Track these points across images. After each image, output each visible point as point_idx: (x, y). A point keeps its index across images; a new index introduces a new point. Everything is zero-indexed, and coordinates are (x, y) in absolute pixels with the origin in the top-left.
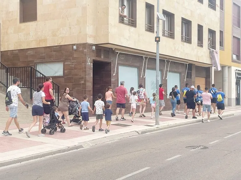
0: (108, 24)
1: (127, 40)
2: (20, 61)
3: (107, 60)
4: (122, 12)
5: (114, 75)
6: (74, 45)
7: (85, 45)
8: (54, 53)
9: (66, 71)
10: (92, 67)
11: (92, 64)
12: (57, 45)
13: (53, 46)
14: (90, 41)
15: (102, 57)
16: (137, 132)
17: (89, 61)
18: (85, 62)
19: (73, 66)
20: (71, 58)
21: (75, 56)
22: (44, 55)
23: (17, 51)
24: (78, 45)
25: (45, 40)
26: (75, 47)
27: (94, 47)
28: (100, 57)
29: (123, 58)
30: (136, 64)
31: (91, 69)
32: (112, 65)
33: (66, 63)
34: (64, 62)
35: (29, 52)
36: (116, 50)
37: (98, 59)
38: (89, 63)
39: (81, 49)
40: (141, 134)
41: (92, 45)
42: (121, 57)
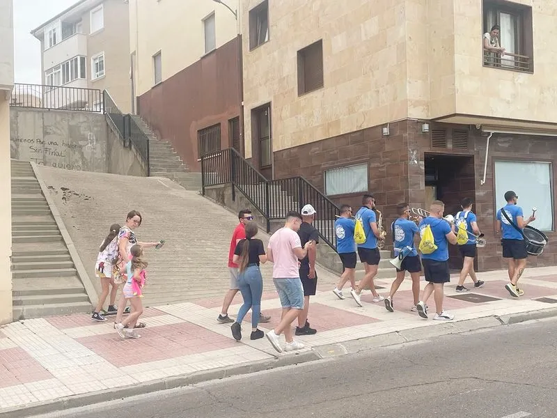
0: (453, 72)
1: (508, 102)
2: (301, 166)
3: (461, 152)
4: (491, 43)
5: (483, 182)
6: (385, 125)
7: (404, 124)
8: (351, 147)
9: (372, 182)
10: (424, 168)
11: (423, 163)
12: (355, 130)
13: (350, 133)
14: (416, 113)
15: (450, 146)
16: (499, 319)
17: (413, 157)
18: (406, 158)
19: (384, 169)
20: (381, 154)
21: (388, 147)
22: (336, 152)
23: (296, 150)
24: (393, 126)
25: (337, 123)
26: (386, 130)
27: (426, 127)
28: (445, 146)
29: (506, 145)
30: (543, 156)
31: (419, 174)
32: (476, 161)
33: (372, 165)
34: (368, 162)
35: (313, 149)
36: (483, 127)
37: (438, 151)
38: (416, 162)
39: (398, 134)
40: (510, 322)
41: (420, 122)
42: (501, 142)
